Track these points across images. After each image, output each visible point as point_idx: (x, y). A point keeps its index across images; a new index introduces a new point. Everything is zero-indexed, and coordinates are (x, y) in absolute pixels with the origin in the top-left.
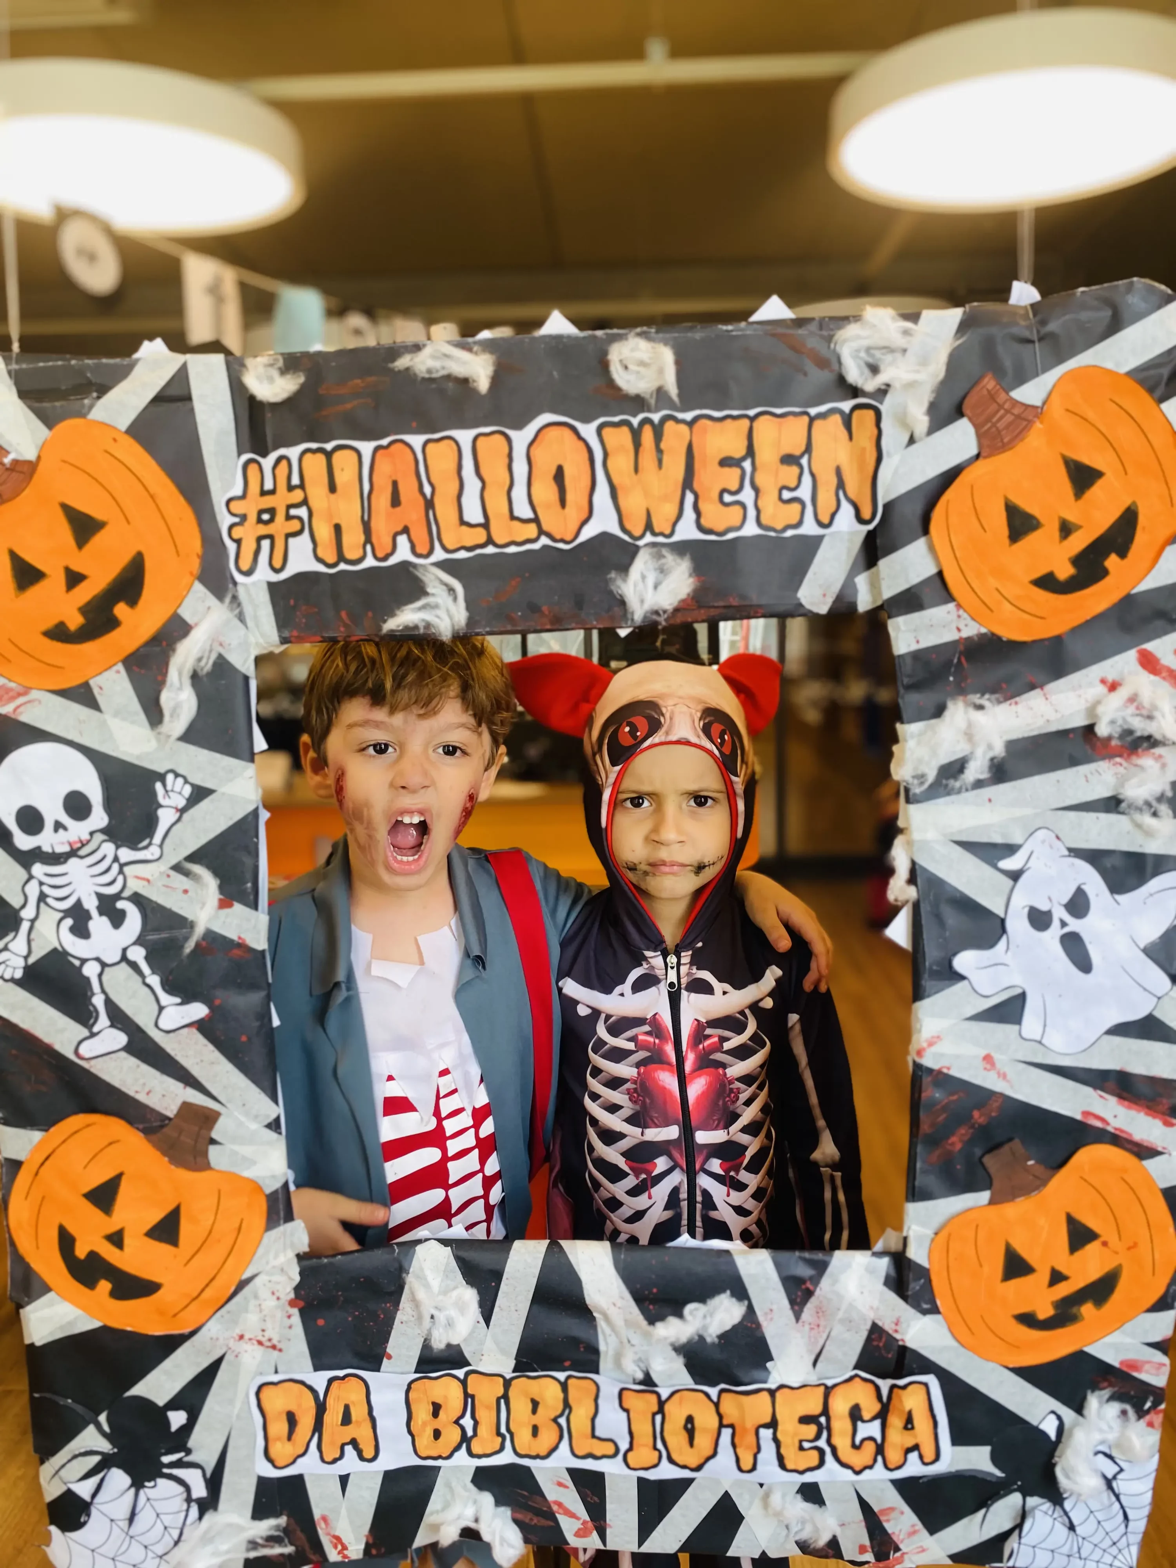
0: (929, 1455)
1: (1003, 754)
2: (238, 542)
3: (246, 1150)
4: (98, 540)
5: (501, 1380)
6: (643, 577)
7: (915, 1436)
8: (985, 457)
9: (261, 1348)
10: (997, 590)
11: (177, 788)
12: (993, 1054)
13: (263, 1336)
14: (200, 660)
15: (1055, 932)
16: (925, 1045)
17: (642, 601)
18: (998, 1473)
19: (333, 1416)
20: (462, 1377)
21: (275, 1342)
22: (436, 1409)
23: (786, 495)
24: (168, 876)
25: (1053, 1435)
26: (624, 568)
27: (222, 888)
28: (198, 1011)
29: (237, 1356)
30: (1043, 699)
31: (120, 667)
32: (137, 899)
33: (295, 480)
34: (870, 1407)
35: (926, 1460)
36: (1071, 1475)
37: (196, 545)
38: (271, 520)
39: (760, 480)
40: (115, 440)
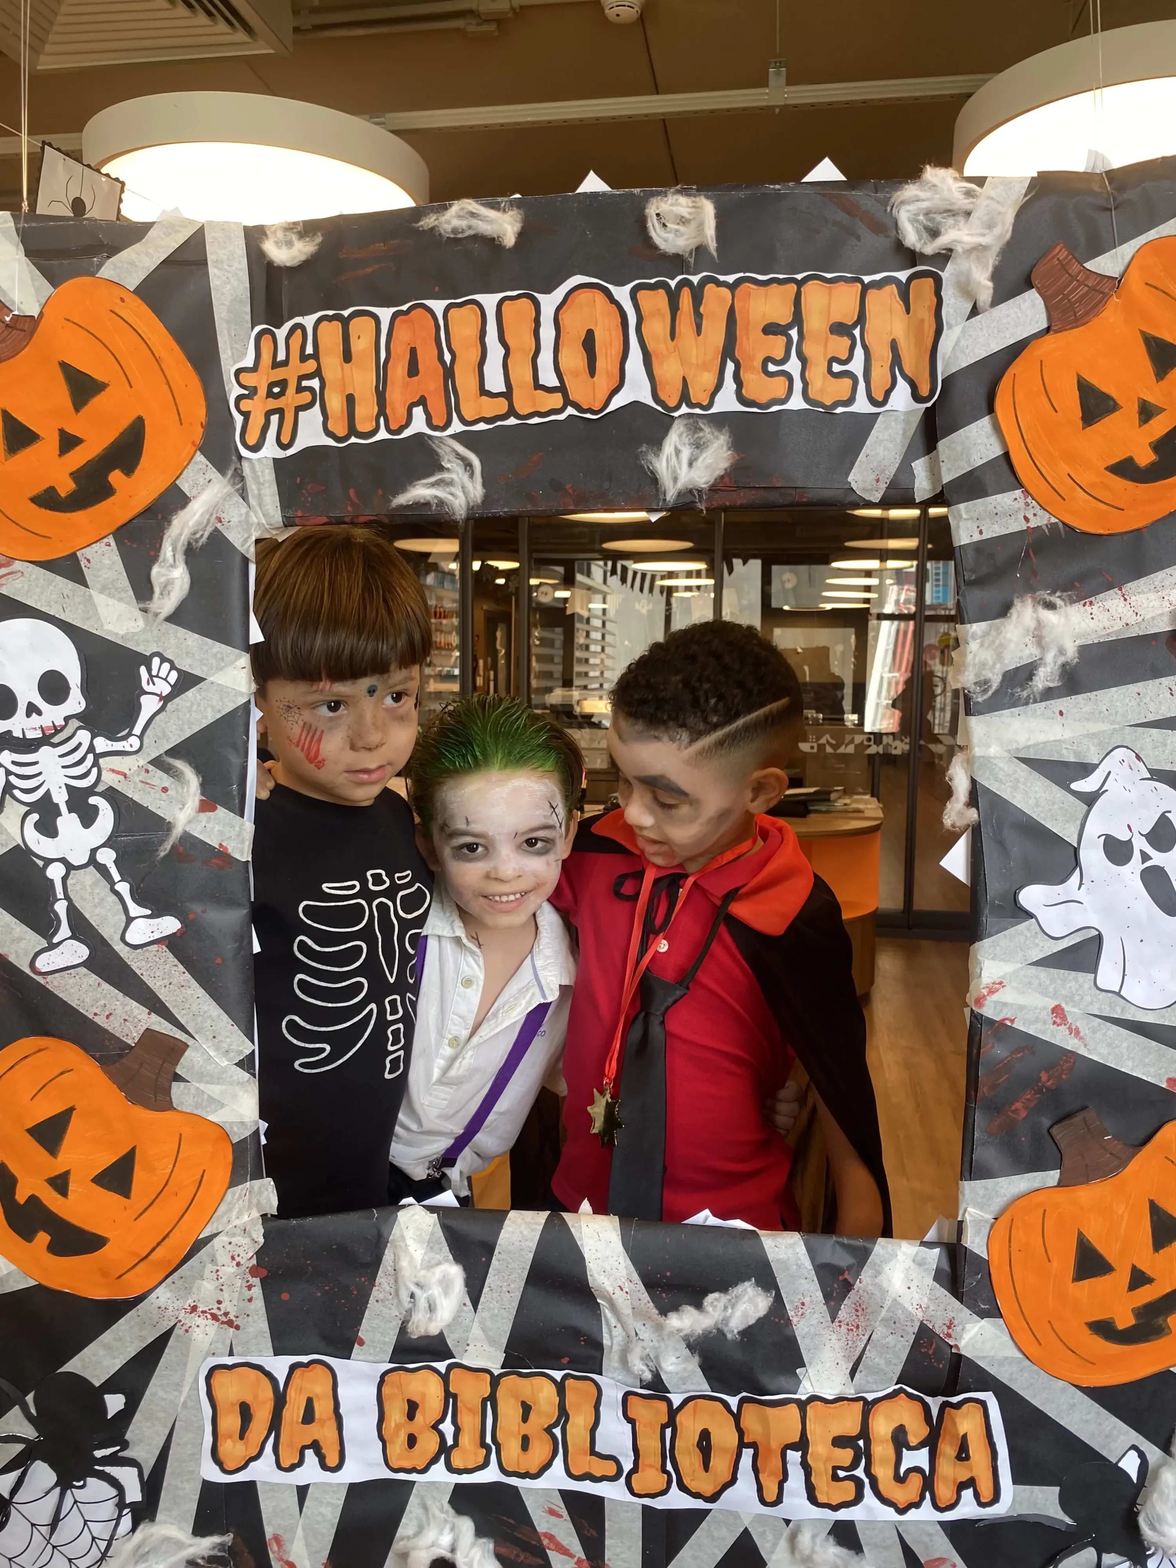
0: (986, 1493)
1: (1076, 660)
2: (246, 415)
3: (214, 1090)
4: (98, 402)
5: (488, 1376)
6: (678, 452)
7: (970, 1469)
8: (1056, 332)
9: (217, 1324)
10: (1069, 475)
11: (163, 674)
12: (1063, 1005)
13: (219, 1309)
14: (195, 533)
15: (1136, 865)
16: (985, 992)
17: (675, 479)
18: (1069, 1521)
19: (293, 1412)
20: (443, 1371)
21: (231, 1316)
22: (412, 1408)
23: (836, 368)
24: (147, 771)
25: (1134, 1477)
26: (657, 443)
27: (204, 787)
28: (170, 925)
29: (187, 1331)
30: (1122, 599)
31: (111, 540)
32: (111, 794)
33: (309, 350)
34: (917, 1431)
35: (983, 1500)
36: (1157, 1525)
37: (201, 413)
38: (282, 393)
39: (807, 349)
40: (122, 300)
